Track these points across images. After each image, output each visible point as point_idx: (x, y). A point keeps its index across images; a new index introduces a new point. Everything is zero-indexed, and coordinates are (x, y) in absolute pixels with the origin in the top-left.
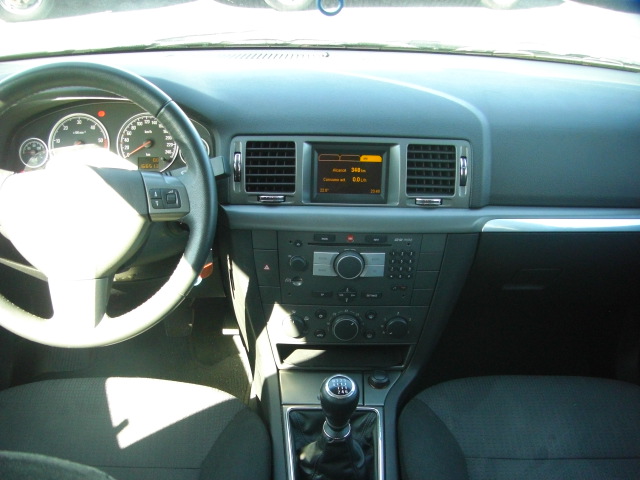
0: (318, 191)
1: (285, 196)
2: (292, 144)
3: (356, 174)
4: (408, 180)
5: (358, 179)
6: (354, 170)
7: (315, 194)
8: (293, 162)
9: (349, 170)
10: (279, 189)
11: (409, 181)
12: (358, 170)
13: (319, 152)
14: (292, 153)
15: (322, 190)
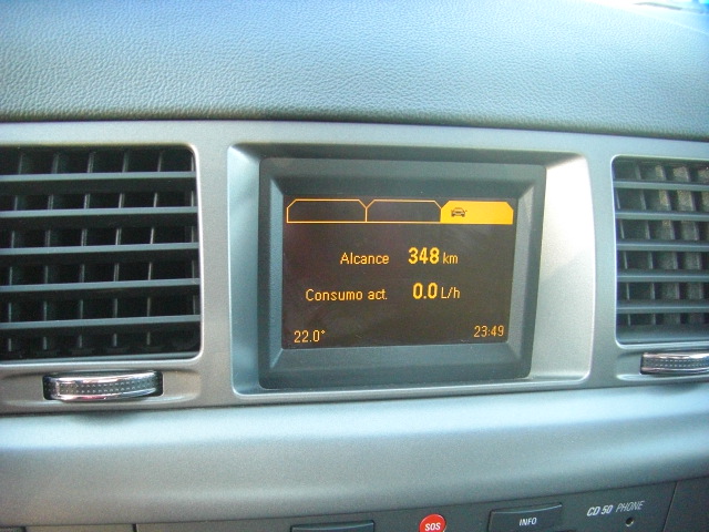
0: (287, 341)
1: (159, 373)
2: (180, 157)
3: (426, 272)
4: (621, 286)
5: (434, 291)
6: (418, 256)
7: (277, 354)
8: (185, 227)
9: (400, 257)
10: (133, 343)
11: (627, 292)
12: (435, 256)
13: (290, 187)
14: (183, 192)
15: (301, 335)
